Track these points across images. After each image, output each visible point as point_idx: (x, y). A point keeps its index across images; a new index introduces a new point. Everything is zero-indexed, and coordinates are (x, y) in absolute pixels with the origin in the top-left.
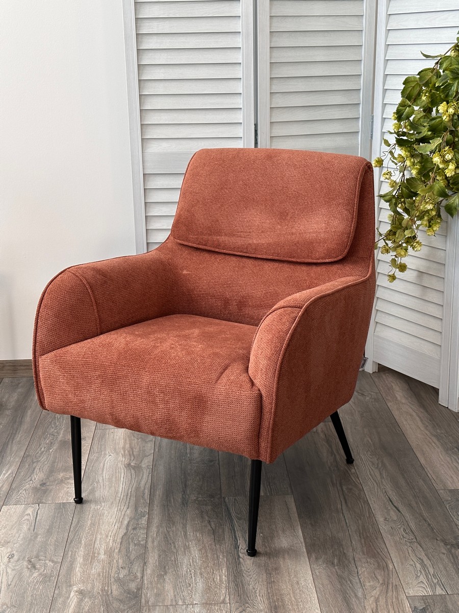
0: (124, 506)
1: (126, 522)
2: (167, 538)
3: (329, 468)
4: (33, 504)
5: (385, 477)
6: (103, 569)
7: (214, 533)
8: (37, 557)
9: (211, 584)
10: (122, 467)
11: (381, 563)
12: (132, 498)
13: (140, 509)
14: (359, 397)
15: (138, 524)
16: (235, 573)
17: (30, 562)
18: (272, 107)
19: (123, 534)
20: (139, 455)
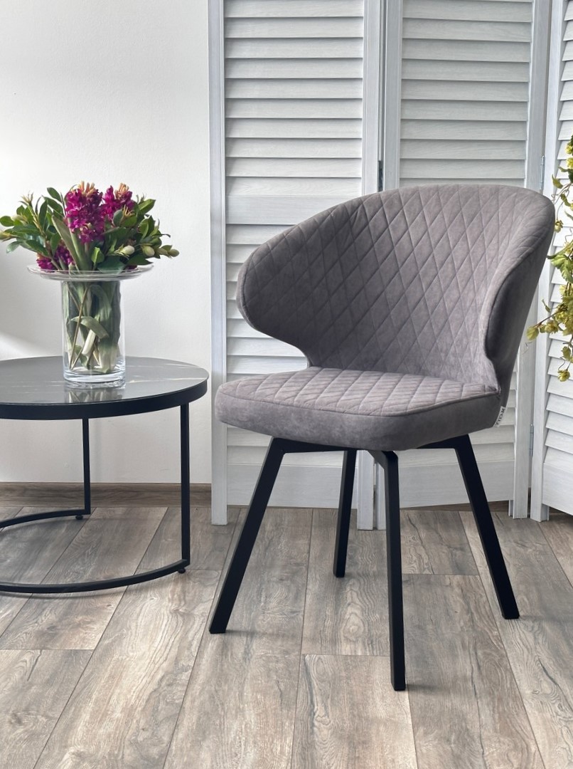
0: (161, 658)
1: (159, 677)
2: (214, 698)
3: (462, 628)
4: (32, 649)
5: (540, 641)
6: (116, 730)
7: (281, 696)
8: (27, 710)
9: (266, 755)
10: (165, 613)
11: (519, 744)
12: (173, 649)
13: (182, 663)
14: (518, 548)
15: (175, 680)
16: (304, 743)
17: (16, 715)
18: (404, 137)
19: (152, 690)
20: (193, 600)
